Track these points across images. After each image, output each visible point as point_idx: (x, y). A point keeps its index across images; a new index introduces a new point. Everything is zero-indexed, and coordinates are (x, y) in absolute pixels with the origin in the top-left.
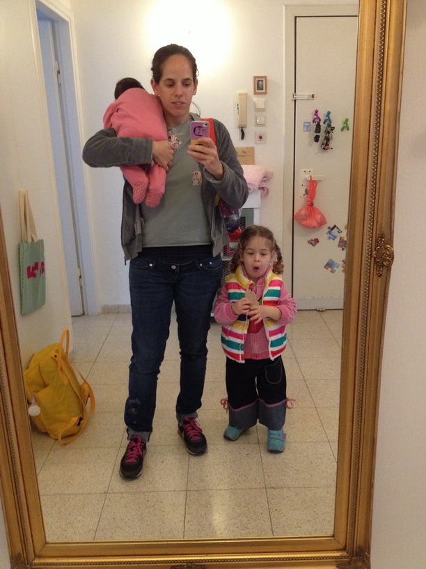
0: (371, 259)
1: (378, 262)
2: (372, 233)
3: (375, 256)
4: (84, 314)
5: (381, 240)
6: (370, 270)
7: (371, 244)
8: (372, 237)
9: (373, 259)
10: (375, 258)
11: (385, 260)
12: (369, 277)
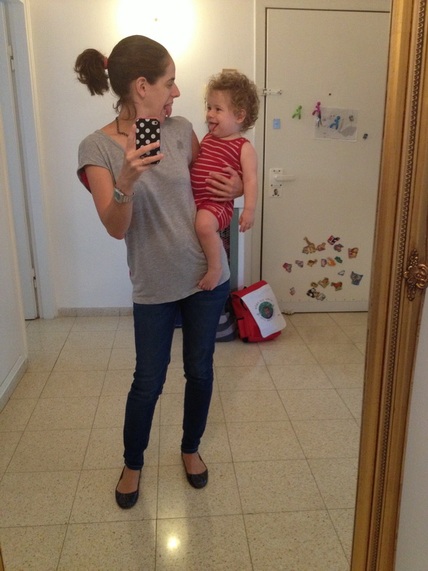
0: (401, 281)
1: (411, 284)
2: (404, 251)
3: (407, 277)
4: (38, 318)
5: (414, 259)
6: (400, 293)
7: (403, 264)
8: (404, 255)
9: (404, 280)
10: (406, 280)
11: (419, 282)
12: (399, 301)
